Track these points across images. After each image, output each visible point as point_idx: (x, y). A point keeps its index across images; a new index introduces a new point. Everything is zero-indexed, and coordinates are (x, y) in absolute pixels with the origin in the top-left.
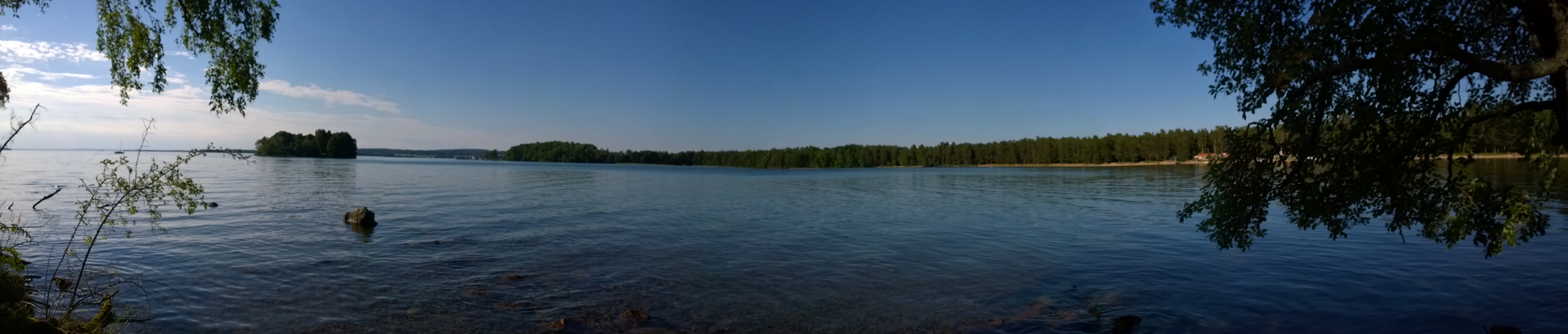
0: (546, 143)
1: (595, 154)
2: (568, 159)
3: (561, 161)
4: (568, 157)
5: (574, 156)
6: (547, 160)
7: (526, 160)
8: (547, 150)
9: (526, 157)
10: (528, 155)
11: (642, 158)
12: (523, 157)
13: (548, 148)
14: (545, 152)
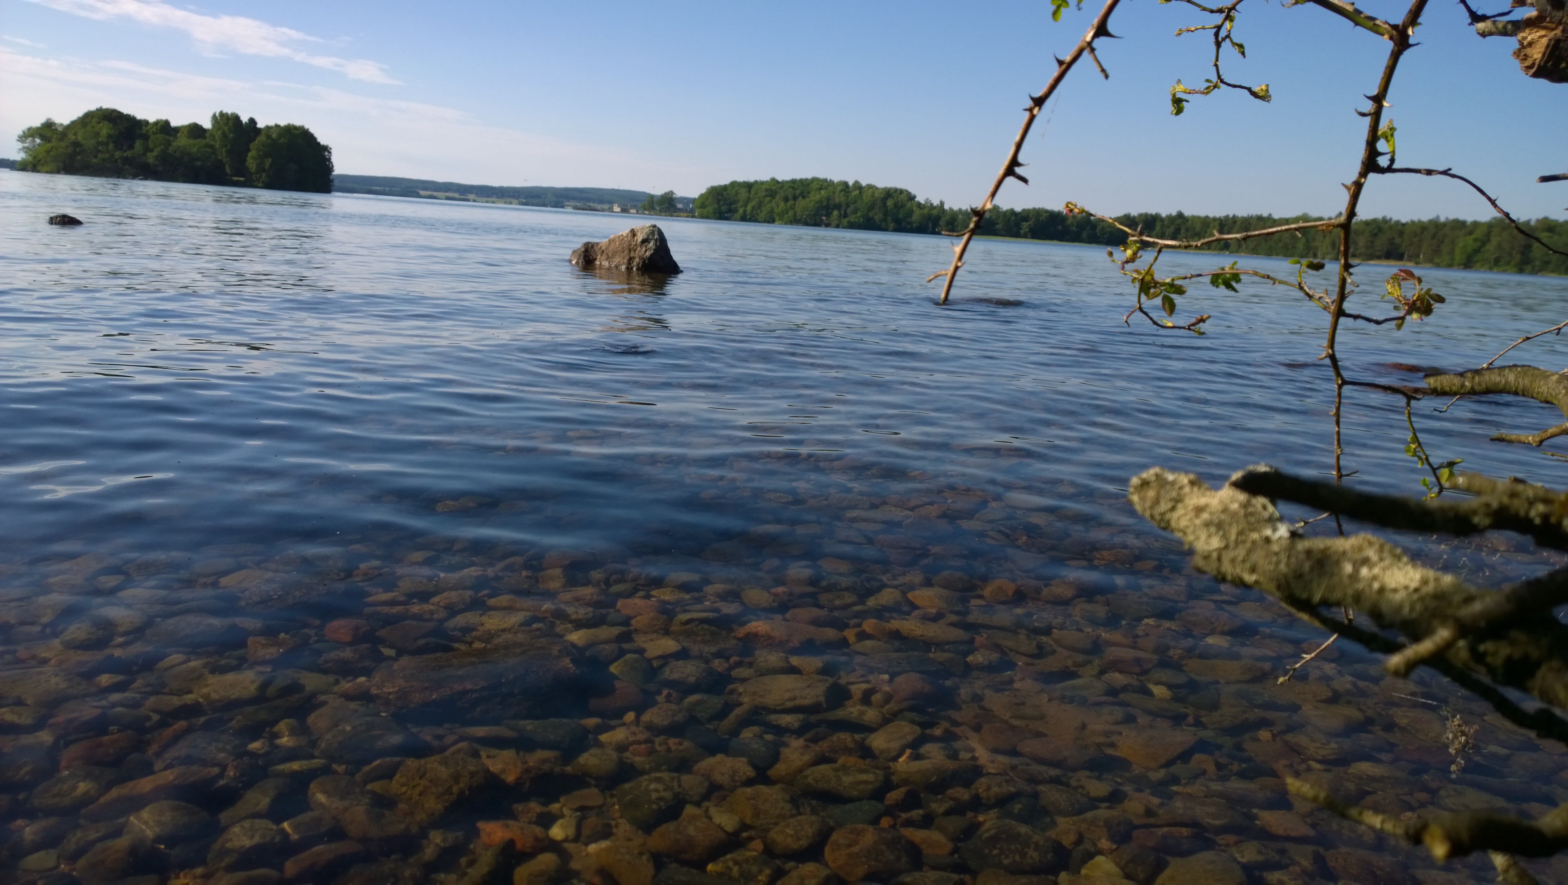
0: (794, 181)
1: (911, 213)
2: (845, 221)
3: (827, 225)
4: (846, 216)
5: (859, 214)
6: (796, 221)
7: (744, 219)
8: (795, 198)
9: (745, 211)
10: (749, 208)
11: (1025, 226)
12: (736, 211)
13: (798, 192)
14: (791, 202)
